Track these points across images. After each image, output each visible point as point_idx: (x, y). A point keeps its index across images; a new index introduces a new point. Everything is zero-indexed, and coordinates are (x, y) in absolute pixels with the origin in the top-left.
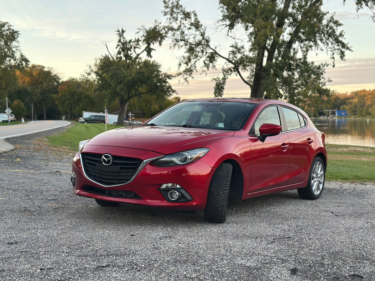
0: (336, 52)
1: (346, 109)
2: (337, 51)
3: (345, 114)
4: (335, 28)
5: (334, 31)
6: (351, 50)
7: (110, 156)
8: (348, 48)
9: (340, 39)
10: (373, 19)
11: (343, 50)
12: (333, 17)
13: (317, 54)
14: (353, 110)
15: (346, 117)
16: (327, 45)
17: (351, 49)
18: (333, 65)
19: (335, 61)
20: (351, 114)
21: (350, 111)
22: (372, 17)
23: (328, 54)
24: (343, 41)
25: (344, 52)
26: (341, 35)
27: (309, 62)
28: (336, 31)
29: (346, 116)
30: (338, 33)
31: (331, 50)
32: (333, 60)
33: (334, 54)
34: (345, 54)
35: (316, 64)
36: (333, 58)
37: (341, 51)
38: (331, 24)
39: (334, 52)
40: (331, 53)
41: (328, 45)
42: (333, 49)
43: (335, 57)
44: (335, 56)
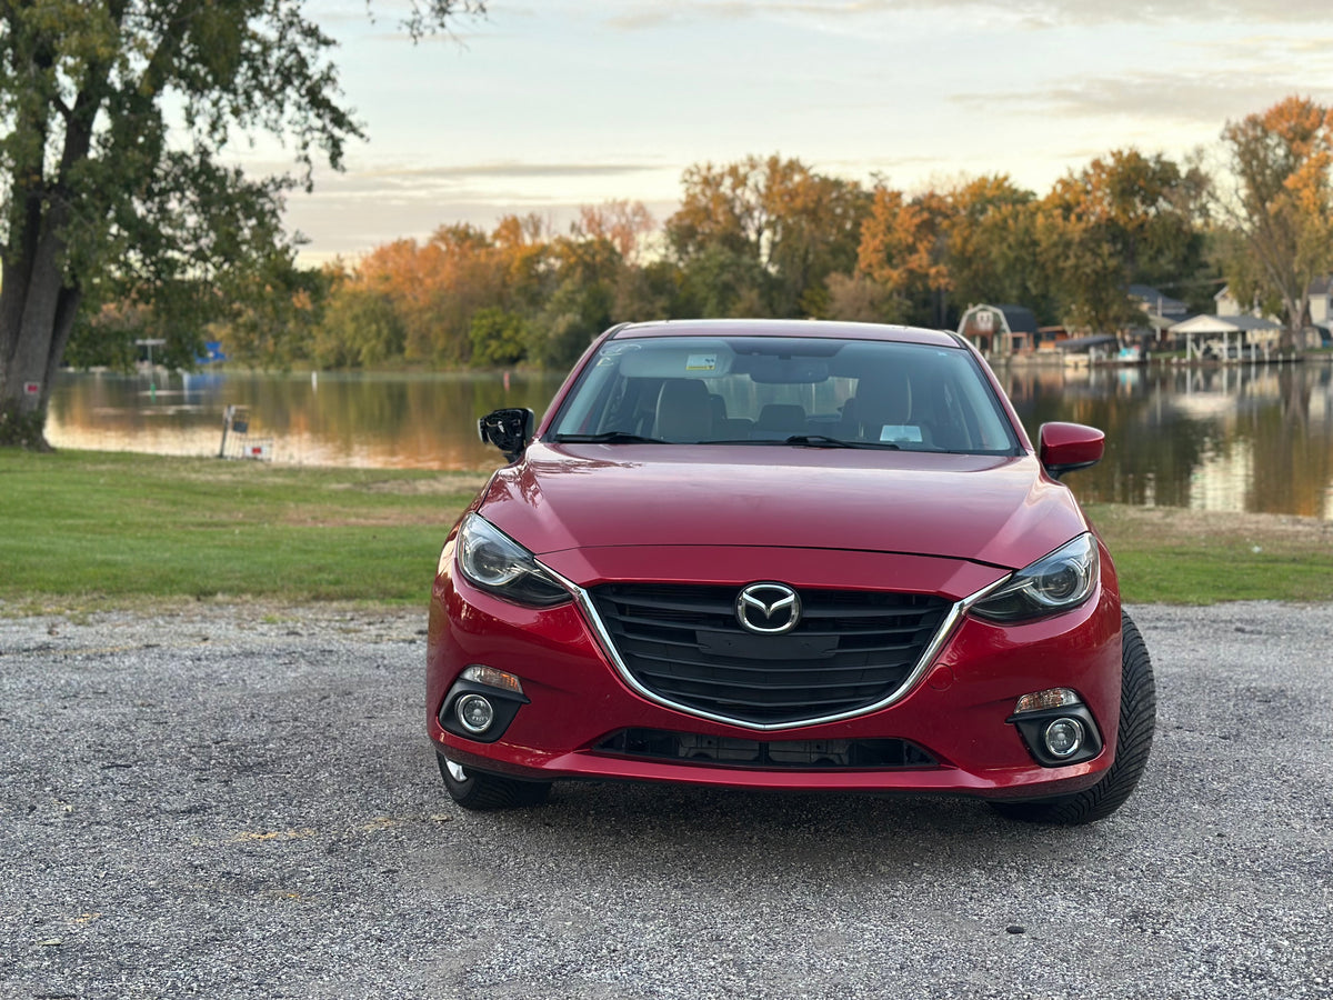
0: (313, 139)
1: (218, 337)
2: (317, 135)
3: (217, 356)
4: (305, 51)
5: (303, 63)
6: (362, 136)
7: (789, 592)
8: (353, 129)
9: (327, 92)
10: (411, 33)
11: (337, 132)
12: (299, 12)
13: (252, 142)
14: (244, 343)
15: (219, 366)
16: (278, 109)
17: (362, 130)
18: (307, 184)
19: (314, 170)
20: (235, 355)
21: (233, 344)
22: (407, 24)
23: (283, 142)
24: (336, 101)
25: (342, 140)
26: (327, 78)
27: (225, 170)
28: (310, 61)
29: (218, 361)
30: (315, 70)
31: (298, 129)
32: (306, 168)
33: (305, 145)
34: (344, 147)
35: (251, 177)
36: (307, 159)
37: (331, 137)
38: (294, 36)
39: (308, 136)
40: (299, 141)
41: (282, 112)
42: (305, 127)
43: (311, 157)
44: (313, 151)
